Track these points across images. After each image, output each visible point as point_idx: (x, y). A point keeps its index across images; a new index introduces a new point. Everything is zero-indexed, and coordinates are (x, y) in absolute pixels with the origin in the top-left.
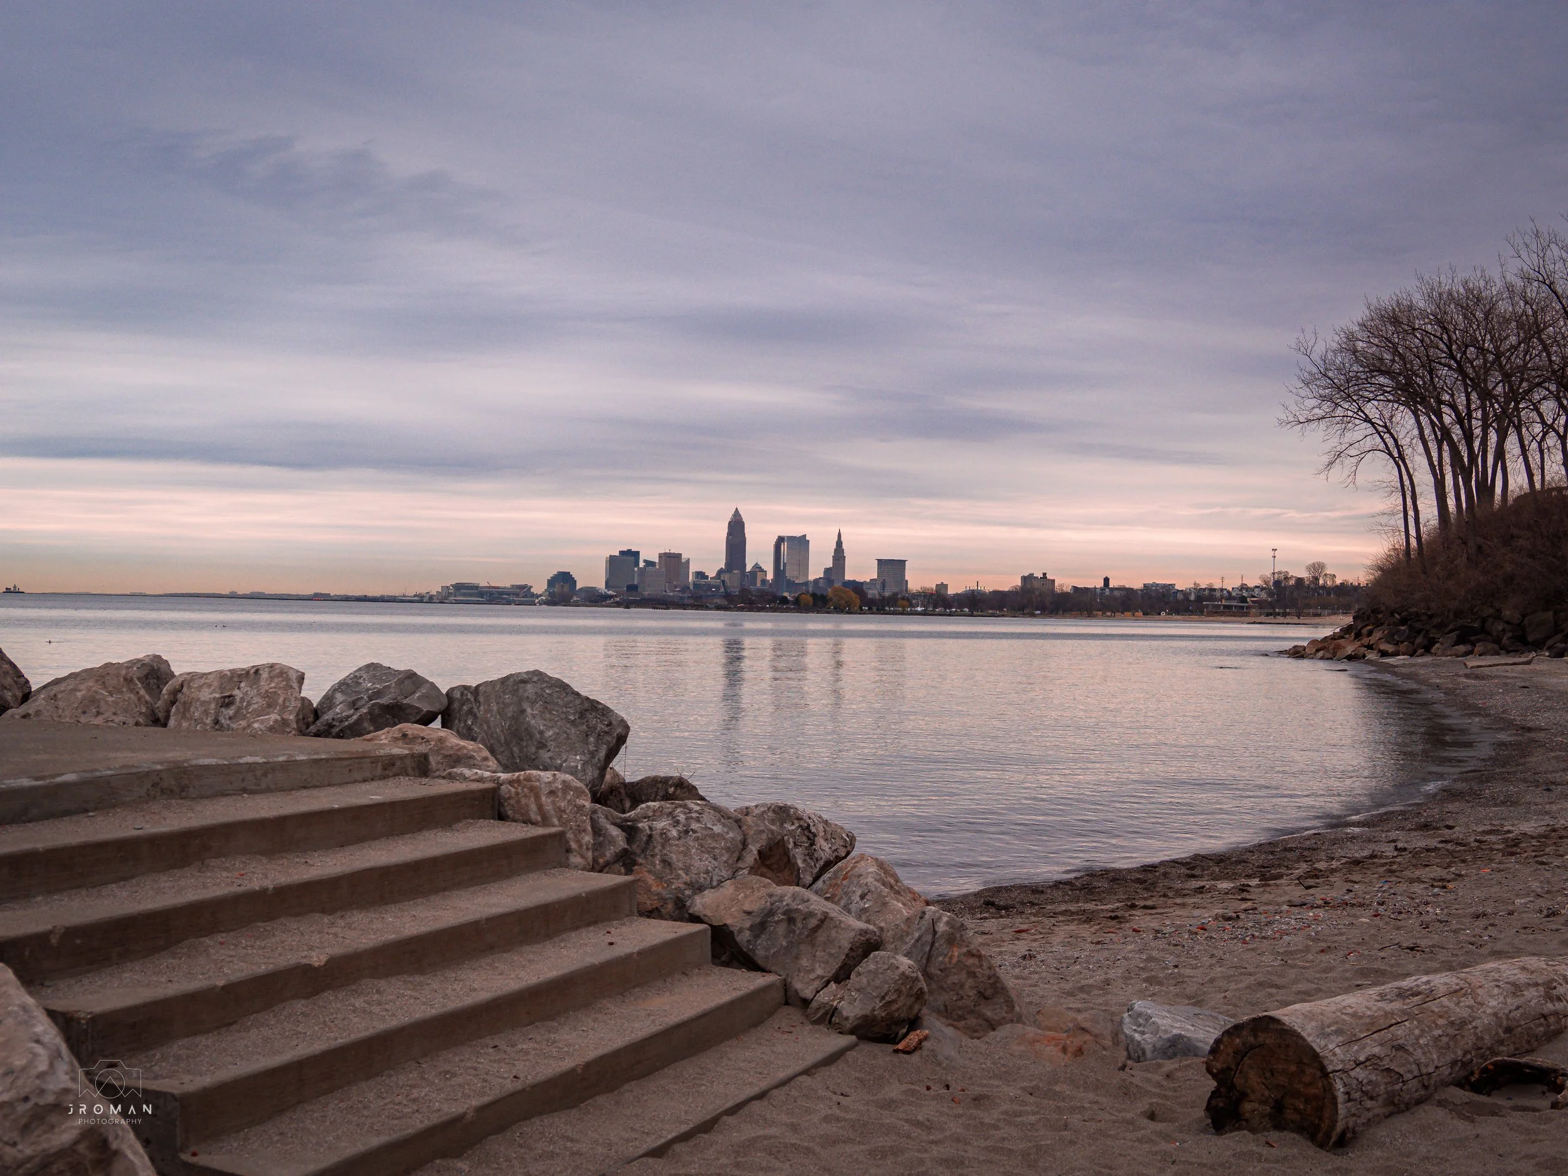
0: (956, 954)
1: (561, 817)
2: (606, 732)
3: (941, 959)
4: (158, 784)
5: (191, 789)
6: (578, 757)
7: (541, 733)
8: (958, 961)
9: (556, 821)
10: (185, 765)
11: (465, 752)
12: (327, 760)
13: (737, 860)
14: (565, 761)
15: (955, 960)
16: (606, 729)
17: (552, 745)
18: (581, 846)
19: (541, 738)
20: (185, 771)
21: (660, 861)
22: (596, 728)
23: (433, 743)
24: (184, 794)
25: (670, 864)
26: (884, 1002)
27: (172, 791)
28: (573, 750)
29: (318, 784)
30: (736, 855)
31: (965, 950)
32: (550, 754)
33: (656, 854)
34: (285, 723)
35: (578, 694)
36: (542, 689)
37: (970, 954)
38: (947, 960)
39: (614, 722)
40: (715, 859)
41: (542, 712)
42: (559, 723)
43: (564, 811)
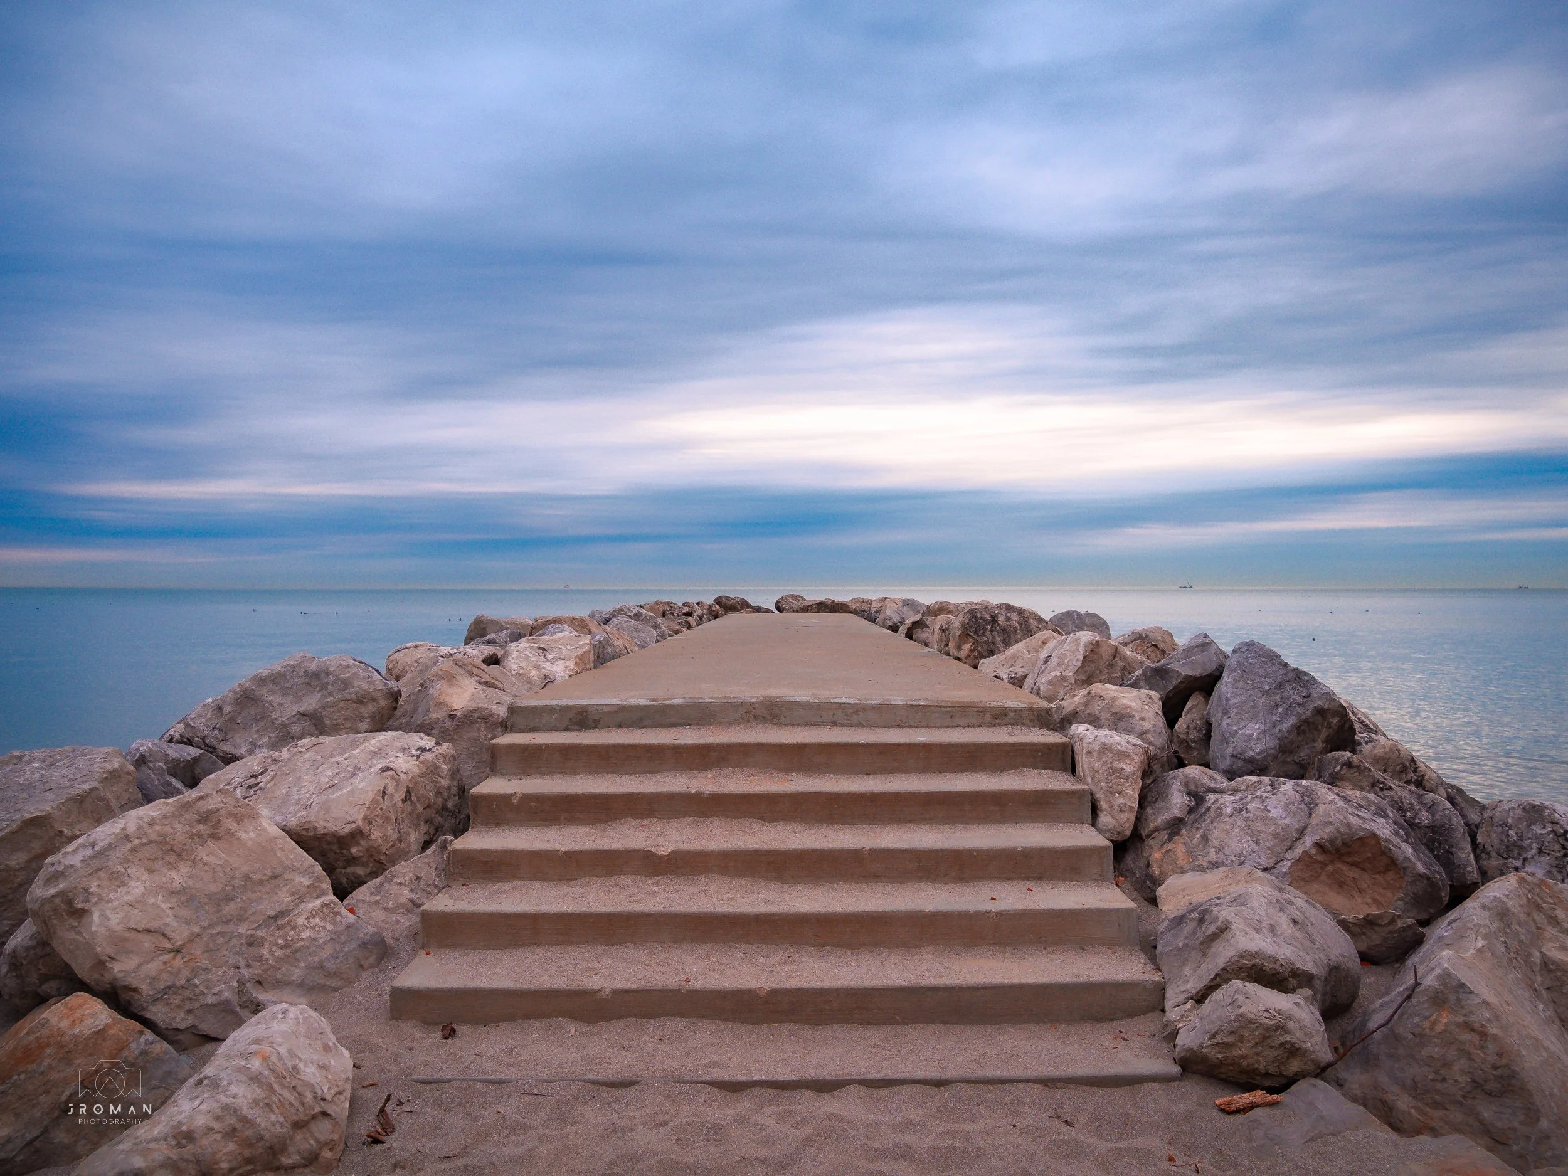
0: (1445, 1020)
1: (1094, 776)
2: (1299, 704)
3: (1416, 1020)
4: (751, 712)
5: (782, 718)
6: (1257, 726)
7: (1227, 700)
8: (1445, 1031)
9: (1089, 780)
10: (778, 700)
11: (1128, 711)
12: (923, 706)
13: (1288, 850)
14: (1243, 728)
15: (1439, 1028)
16: (1301, 701)
17: (1233, 712)
18: (1112, 807)
19: (1226, 704)
20: (777, 704)
21: (1201, 836)
22: (1289, 700)
23: (1106, 701)
24: (775, 721)
25: (1207, 840)
26: (1215, 1041)
27: (764, 718)
28: (1254, 718)
29: (916, 724)
30: (1288, 843)
31: (1461, 1019)
32: (1229, 721)
33: (1201, 829)
34: (1063, 678)
35: (1286, 665)
36: (1247, 659)
37: (1468, 1026)
38: (1427, 1024)
39: (1315, 695)
40: (1257, 843)
41: (1237, 681)
42: (1251, 692)
43: (1097, 772)
